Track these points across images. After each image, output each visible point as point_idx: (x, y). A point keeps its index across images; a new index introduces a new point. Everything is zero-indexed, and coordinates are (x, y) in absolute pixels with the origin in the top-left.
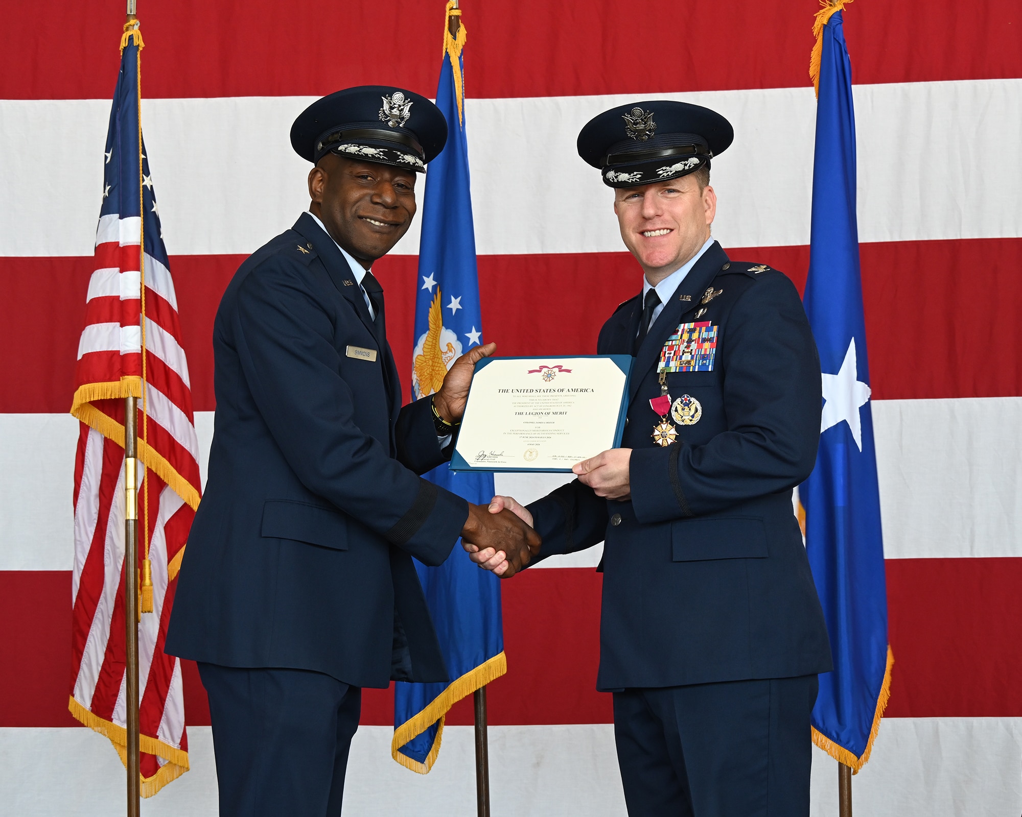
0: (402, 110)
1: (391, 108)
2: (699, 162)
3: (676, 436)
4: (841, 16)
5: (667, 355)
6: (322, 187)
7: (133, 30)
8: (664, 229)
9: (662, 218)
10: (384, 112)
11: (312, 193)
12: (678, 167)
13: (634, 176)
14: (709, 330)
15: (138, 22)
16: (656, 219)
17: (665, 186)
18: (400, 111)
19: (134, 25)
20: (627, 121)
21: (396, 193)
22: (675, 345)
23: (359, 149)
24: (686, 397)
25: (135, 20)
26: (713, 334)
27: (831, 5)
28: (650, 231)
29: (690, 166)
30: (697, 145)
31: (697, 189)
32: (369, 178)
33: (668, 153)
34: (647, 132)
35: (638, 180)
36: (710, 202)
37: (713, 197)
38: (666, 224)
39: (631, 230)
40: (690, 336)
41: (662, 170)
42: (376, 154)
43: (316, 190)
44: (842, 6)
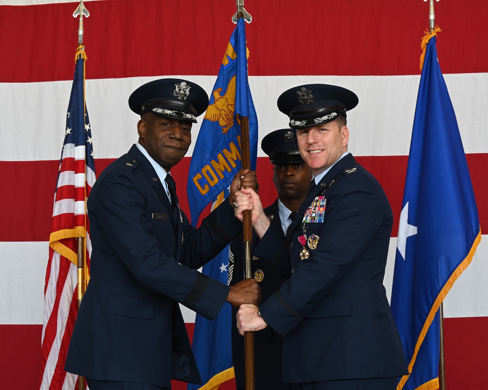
0: (185, 91)
1: (180, 90)
2: (337, 115)
3: (309, 256)
4: (435, 39)
5: (307, 214)
6: (145, 130)
7: (81, 51)
8: (319, 150)
9: (318, 144)
10: (176, 92)
11: (139, 132)
12: (325, 118)
13: (303, 123)
14: (323, 201)
15: (84, 47)
16: (315, 145)
17: (319, 127)
18: (184, 91)
19: (82, 48)
20: (299, 95)
21: (182, 133)
22: (311, 208)
23: (163, 111)
24: (313, 235)
25: (82, 46)
26: (324, 203)
27: (430, 34)
28: (312, 151)
29: (331, 117)
30: (336, 106)
31: (337, 128)
32: (168, 125)
33: (321, 110)
34: (309, 100)
35: (304, 125)
36: (345, 134)
37: (347, 132)
38: (320, 147)
39: (303, 150)
40: (316, 204)
41: (317, 120)
42: (171, 114)
43: (141, 131)
44: (435, 34)
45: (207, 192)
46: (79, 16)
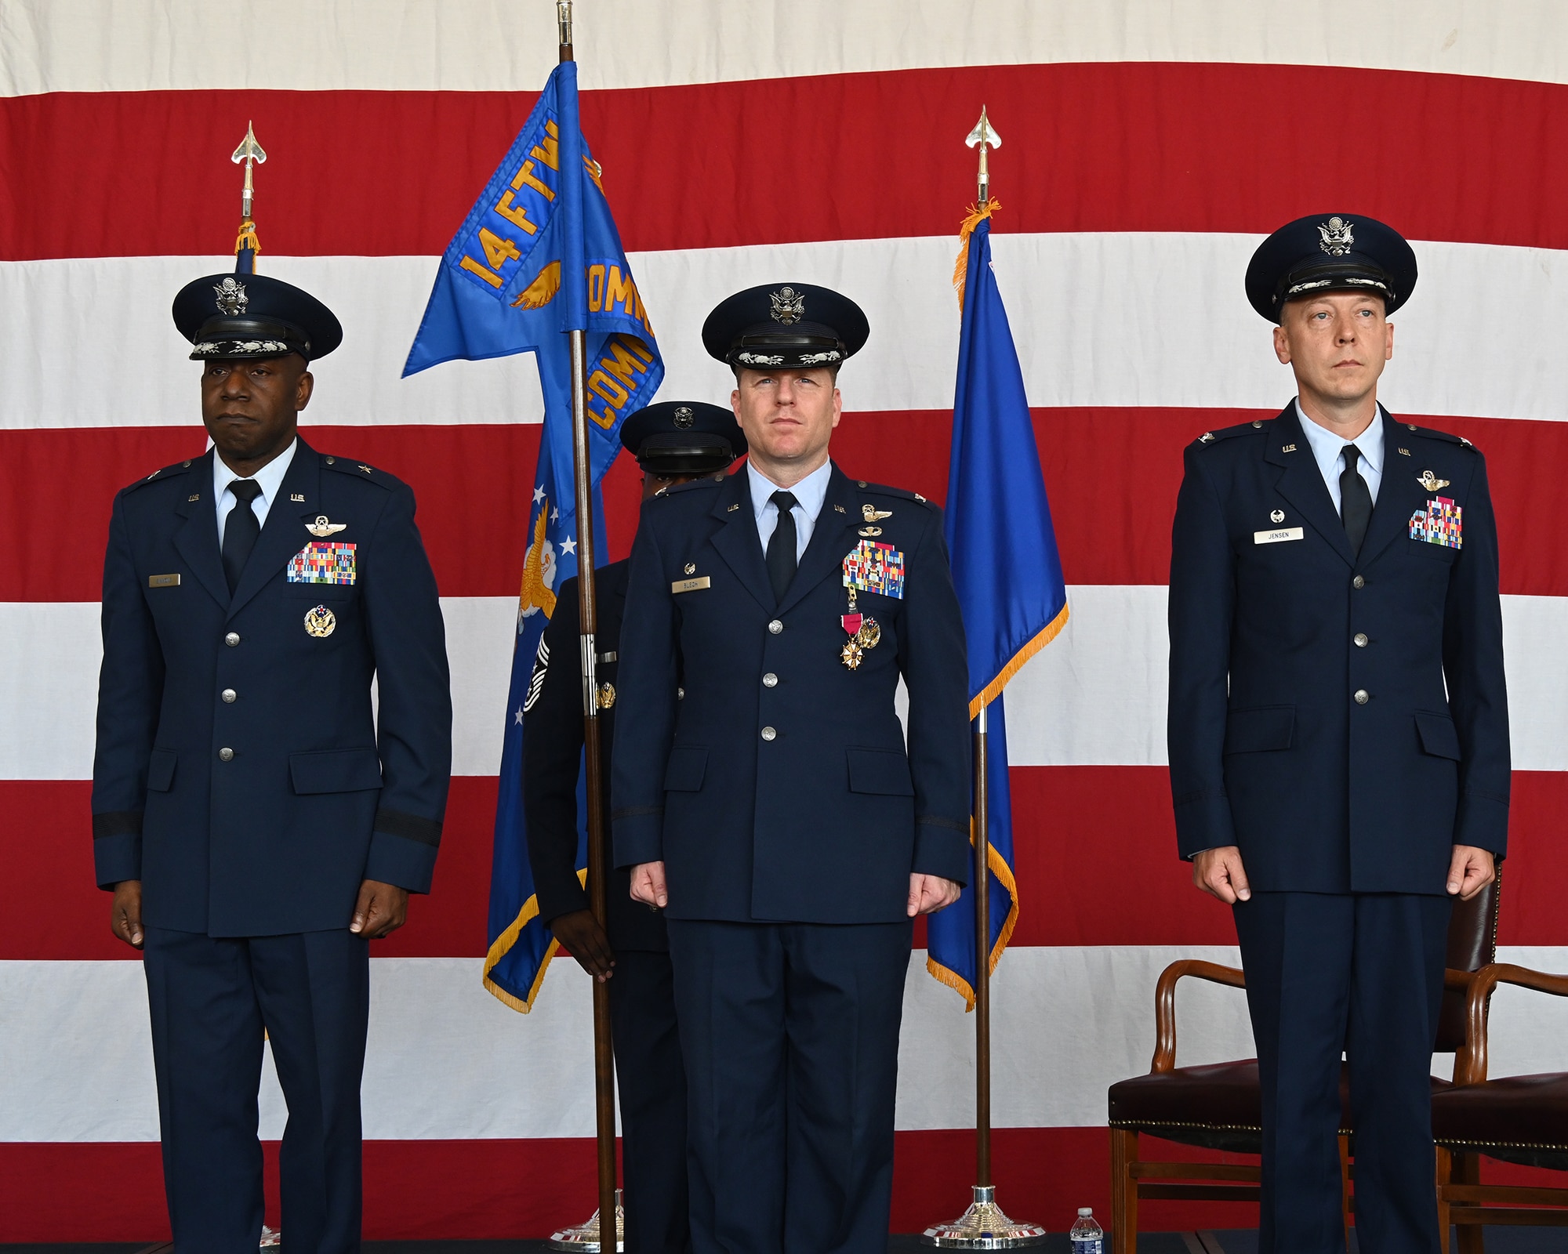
4: (988, 224)
7: (249, 233)
15: (253, 224)
19: (251, 228)
20: (774, 301)
25: (250, 223)
27: (978, 212)
32: (223, 373)
40: (873, 556)
44: (989, 214)
45: (612, 421)
46: (244, 161)
